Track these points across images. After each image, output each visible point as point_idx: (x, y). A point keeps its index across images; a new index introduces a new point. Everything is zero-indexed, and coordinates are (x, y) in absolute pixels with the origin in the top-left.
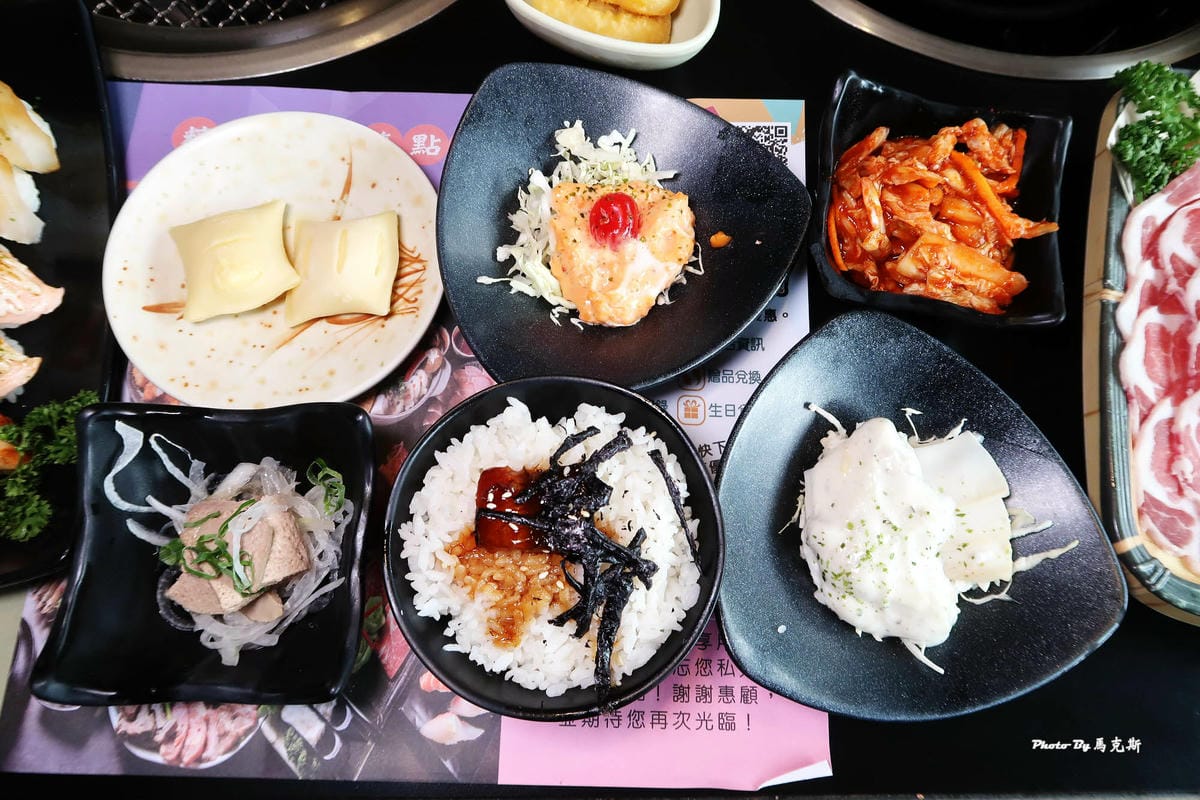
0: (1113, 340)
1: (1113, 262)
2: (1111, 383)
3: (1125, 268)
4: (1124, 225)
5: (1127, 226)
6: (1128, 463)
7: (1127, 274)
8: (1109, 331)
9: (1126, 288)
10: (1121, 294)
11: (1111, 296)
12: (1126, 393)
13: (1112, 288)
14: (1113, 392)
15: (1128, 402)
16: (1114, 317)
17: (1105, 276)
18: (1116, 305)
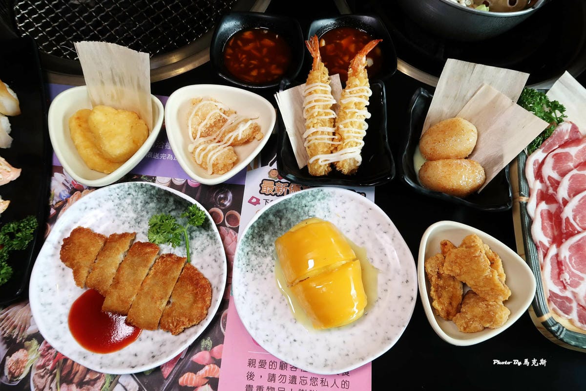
0: (527, 220)
1: (523, 183)
2: (529, 241)
3: (528, 185)
4: (525, 165)
5: (527, 165)
6: (541, 279)
7: (529, 188)
8: (525, 217)
9: (529, 195)
10: (528, 198)
11: (524, 200)
12: (536, 245)
13: (524, 196)
14: (530, 245)
15: (537, 249)
16: (526, 209)
17: (520, 190)
18: (526, 204)
